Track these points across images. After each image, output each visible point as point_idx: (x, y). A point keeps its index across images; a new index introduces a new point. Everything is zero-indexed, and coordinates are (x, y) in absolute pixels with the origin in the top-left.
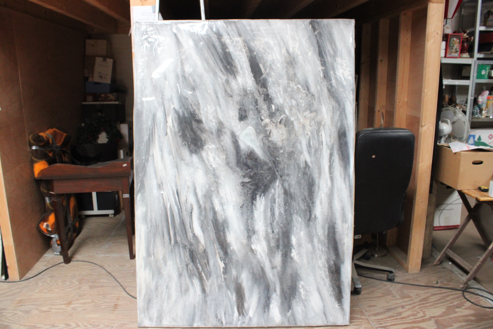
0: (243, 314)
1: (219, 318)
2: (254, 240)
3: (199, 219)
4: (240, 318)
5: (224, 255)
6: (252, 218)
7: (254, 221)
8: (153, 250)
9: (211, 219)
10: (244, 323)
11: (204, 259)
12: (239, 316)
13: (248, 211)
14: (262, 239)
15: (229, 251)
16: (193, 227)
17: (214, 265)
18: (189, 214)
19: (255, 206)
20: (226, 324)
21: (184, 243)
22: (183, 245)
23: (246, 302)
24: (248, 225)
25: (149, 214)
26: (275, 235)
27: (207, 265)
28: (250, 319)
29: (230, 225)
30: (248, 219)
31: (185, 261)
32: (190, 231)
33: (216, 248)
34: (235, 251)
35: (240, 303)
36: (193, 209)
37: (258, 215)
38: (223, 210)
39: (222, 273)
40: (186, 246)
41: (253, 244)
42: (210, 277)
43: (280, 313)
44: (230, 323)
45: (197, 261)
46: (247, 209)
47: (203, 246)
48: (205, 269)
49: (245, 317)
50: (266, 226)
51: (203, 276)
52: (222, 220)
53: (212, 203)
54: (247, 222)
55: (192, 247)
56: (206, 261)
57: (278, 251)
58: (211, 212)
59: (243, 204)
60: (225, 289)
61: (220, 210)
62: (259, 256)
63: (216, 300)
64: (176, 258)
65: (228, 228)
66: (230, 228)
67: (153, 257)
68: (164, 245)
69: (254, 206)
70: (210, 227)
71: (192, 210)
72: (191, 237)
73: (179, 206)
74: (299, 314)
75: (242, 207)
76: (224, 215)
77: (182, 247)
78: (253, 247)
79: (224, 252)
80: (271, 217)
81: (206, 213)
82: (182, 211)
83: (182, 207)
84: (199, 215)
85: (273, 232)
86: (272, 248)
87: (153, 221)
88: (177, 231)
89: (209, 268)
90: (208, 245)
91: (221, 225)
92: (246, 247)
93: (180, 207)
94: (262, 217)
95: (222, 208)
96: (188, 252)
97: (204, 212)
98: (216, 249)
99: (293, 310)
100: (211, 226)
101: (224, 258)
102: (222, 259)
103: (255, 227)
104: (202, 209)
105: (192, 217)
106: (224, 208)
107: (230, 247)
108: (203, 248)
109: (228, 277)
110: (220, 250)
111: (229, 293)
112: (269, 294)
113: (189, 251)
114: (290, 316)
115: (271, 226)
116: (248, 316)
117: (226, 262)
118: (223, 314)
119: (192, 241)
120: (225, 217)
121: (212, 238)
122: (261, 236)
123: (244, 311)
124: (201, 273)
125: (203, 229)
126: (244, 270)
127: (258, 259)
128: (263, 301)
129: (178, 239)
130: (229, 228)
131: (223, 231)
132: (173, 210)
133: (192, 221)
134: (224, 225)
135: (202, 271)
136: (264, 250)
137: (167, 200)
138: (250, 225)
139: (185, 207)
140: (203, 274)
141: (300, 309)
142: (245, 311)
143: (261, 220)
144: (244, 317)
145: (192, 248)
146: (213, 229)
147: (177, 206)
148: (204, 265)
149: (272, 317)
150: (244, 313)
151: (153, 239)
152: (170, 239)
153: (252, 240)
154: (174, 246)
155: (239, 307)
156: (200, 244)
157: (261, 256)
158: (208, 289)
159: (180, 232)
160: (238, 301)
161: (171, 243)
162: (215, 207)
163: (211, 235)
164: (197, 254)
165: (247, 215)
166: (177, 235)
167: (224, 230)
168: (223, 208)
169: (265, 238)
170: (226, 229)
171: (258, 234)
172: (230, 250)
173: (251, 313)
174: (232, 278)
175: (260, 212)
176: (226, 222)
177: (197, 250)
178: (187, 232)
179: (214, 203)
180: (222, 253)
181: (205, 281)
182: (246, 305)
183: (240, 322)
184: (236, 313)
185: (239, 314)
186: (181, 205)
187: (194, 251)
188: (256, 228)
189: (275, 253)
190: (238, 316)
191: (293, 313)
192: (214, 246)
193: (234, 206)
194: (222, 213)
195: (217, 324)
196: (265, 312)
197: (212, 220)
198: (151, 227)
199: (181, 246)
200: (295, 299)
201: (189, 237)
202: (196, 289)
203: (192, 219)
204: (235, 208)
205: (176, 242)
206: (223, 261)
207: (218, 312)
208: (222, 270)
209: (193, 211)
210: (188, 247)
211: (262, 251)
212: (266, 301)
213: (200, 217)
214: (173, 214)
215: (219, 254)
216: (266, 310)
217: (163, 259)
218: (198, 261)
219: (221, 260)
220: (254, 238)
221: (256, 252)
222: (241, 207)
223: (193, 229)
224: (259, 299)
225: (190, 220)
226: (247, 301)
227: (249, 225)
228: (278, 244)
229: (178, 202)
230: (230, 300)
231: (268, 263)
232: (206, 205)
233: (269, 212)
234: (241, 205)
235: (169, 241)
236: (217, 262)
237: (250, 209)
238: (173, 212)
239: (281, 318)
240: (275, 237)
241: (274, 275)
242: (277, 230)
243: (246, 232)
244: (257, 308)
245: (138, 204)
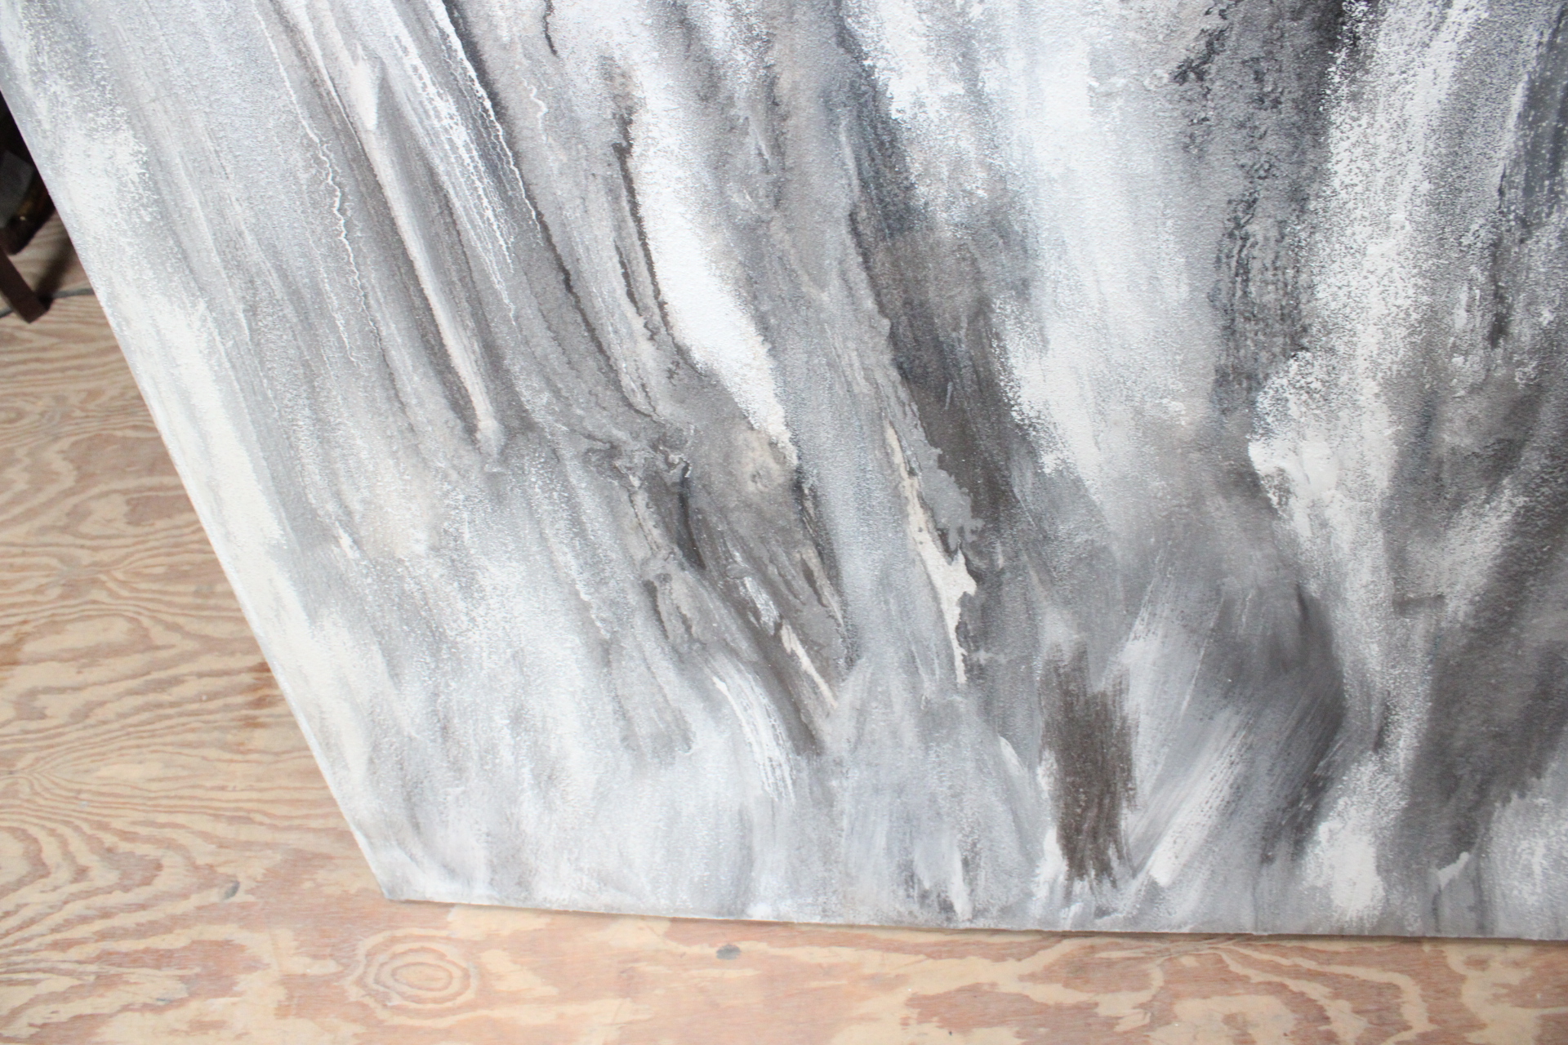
0: (1104, 869)
1: (927, 885)
2: (1280, 401)
3: (717, 207)
4: (1079, 886)
5: (976, 510)
6: (1298, 198)
7: (1314, 229)
8: (338, 495)
9: (841, 213)
10: (1102, 912)
11: (790, 545)
12: (1070, 879)
13: (1266, 119)
14: (1369, 389)
15: (1022, 485)
16: (657, 293)
17: (884, 582)
18: (600, 170)
19: (1359, 59)
20: (977, 913)
21: (589, 426)
22: (585, 444)
23: (1132, 806)
24: (1243, 269)
25: (193, 199)
26: (1508, 359)
27: (822, 581)
28: (1154, 893)
29: (1049, 265)
30: (1251, 204)
31: (631, 560)
32: (638, 323)
33: (898, 458)
34: (1077, 483)
35: (1085, 810)
36: (630, 110)
37: (1369, 156)
38: (978, 103)
39: (953, 635)
40: (613, 450)
41: (1268, 432)
42: (851, 662)
43: (1383, 869)
44: (1005, 911)
45: (729, 556)
46: (1252, 88)
47: (773, 445)
48: (811, 613)
49: (1114, 883)
50: (1437, 279)
51: (793, 654)
52: (958, 213)
53: (846, 40)
54: (1236, 231)
55: (674, 457)
56: (811, 556)
57: (1494, 490)
58: (843, 138)
59: (1214, 42)
60: (970, 731)
61: (934, 110)
62: (1299, 522)
63: (900, 790)
64: (543, 538)
65: (1022, 289)
66: (1044, 295)
67: (346, 540)
68: (416, 450)
69: (1341, 56)
70: (835, 282)
71: (625, 123)
72: (657, 382)
73: (482, 92)
74: (1530, 874)
75: (1200, 77)
76: (990, 167)
77: (585, 457)
78: (1262, 457)
79: (974, 491)
80: (1519, 179)
81: (778, 147)
82: (522, 146)
83: (509, 97)
84: (706, 177)
85: (1499, 330)
86: (1440, 462)
87: (255, 255)
88: (503, 335)
89: (844, 604)
90: (825, 437)
91: (950, 261)
92: (1195, 456)
93: (488, 104)
94: (1415, 180)
95: (959, 89)
96: (641, 499)
97: (755, 141)
98: (905, 475)
99: (1482, 853)
100: (843, 275)
101: (970, 538)
102: (953, 539)
103: (1311, 287)
104: (740, 110)
105: (631, 192)
106: (990, 84)
107: (1033, 453)
108: (781, 458)
109: (1002, 659)
110: (943, 474)
111: (1007, 750)
112: (1322, 764)
113: (649, 490)
114: (1451, 882)
115: (1494, 279)
116: (1141, 877)
117: (992, 562)
118: (958, 865)
119: (666, 409)
120: (998, 180)
121: (862, 387)
122: (1361, 364)
123: (1111, 852)
124: (777, 638)
125: (764, 308)
126: (1144, 613)
127: (1293, 541)
128: (1265, 797)
129: (536, 399)
130: (1034, 292)
131: (973, 320)
132: (425, 141)
133: (642, 235)
134: (984, 266)
135: (778, 627)
136: (1364, 476)
137: (336, 38)
138: (1260, 259)
139: (542, 94)
140: (791, 642)
141: (1540, 851)
142: (1119, 851)
143: (1399, 216)
144: (1107, 884)
145: (671, 465)
146: (869, 304)
147: (461, 96)
148: (800, 583)
149: (1314, 888)
150: (1115, 863)
151: (307, 412)
152: (460, 404)
153: (1264, 402)
154: (504, 456)
155: (1078, 831)
156: (741, 437)
157: (1324, 524)
158: (835, 732)
159: (543, 342)
160: (1076, 800)
161: (471, 429)
162: (880, 76)
163: (851, 357)
164: (723, 512)
165: (1246, 159)
166: (515, 364)
167: (982, 309)
168: (975, 91)
169: (1393, 388)
170: (1003, 306)
171: (1332, 351)
172: (1039, 475)
173: (1161, 866)
174: (1039, 664)
175: (1402, 125)
176: (1005, 234)
177: (718, 480)
178: (610, 338)
179: (865, 34)
180: (955, 502)
181: (815, 687)
182: (1130, 822)
183: (1076, 908)
184: (1052, 861)
185: (1077, 864)
186: (502, 82)
187: (696, 485)
188: (1322, 293)
189: (1457, 504)
190: (1062, 879)
191: (1478, 869)
192: (884, 443)
193: (1101, 65)
194: (967, 145)
195: (911, 913)
196: (1266, 859)
197: (852, 218)
198: (252, 310)
199: (567, 452)
200: (1522, 796)
201: (626, 381)
202: (747, 729)
203: (638, 221)
204: (1119, 82)
205: (516, 423)
206: (960, 558)
207: (917, 856)
208: (952, 617)
209: (633, 131)
210: (638, 460)
211: (1340, 484)
212: (1294, 803)
213: (721, 192)
214: (432, 173)
215: (925, 504)
216: (1283, 848)
217: (435, 549)
218: (738, 556)
219: (949, 553)
220: (1283, 379)
221: (1285, 491)
222: (1181, 76)
223: (661, 305)
224: (1240, 791)
225: (619, 228)
226: (1139, 800)
227: (1255, 266)
228: (1509, 433)
229: (456, 43)
230: (1010, 794)
231: (1375, 569)
232: (769, 59)
233: (1512, 121)
234: (1188, 45)
235: (451, 415)
236: (915, 560)
237: (1292, 89)
238: (422, 155)
239: (1381, 893)
240: (1500, 373)
241: (1397, 651)
242: (1547, 316)
243: (1209, 327)
244: (1215, 835)
245: (42, 106)
